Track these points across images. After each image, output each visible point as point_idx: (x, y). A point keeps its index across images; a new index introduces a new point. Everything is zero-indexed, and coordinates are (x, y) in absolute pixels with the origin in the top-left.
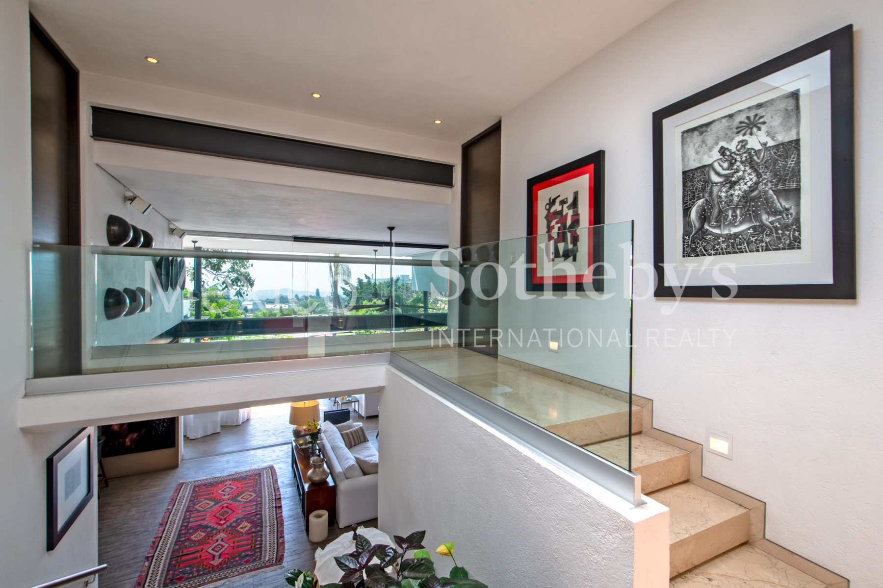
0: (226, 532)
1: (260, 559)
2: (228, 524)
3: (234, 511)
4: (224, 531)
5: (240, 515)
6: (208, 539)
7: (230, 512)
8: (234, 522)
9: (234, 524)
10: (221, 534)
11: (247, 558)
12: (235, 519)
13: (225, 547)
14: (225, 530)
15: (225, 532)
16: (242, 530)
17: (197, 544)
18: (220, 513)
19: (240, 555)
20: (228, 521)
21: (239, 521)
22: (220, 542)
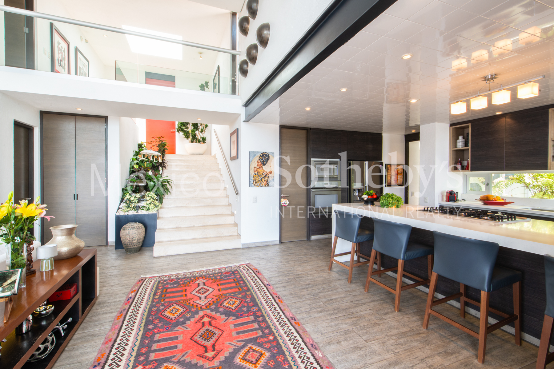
0: (197, 306)
1: (159, 282)
2: (197, 317)
3: (191, 339)
4: (201, 307)
5: (180, 330)
6: (217, 299)
7: (197, 338)
8: (189, 319)
9: (188, 315)
10: (203, 304)
11: (171, 282)
12: (188, 323)
13: (195, 291)
14: (199, 309)
15: (199, 306)
16: (177, 307)
17: (228, 295)
18: (216, 337)
19: (179, 285)
20: (198, 321)
21: (181, 320)
22: (203, 296)
